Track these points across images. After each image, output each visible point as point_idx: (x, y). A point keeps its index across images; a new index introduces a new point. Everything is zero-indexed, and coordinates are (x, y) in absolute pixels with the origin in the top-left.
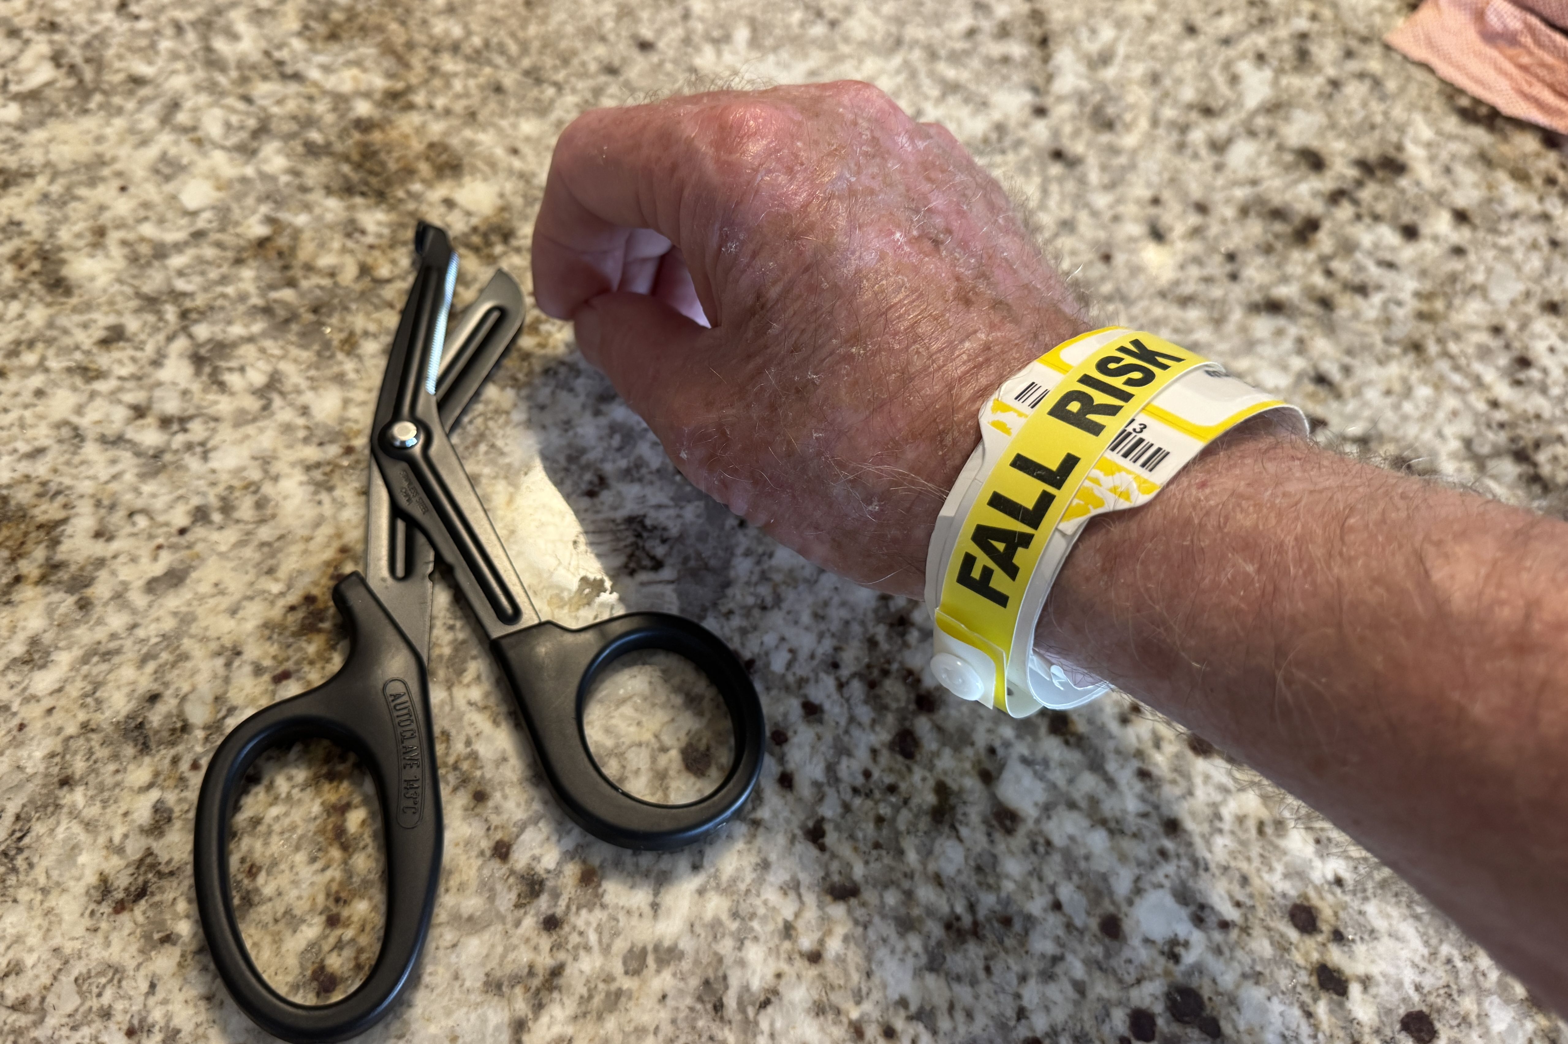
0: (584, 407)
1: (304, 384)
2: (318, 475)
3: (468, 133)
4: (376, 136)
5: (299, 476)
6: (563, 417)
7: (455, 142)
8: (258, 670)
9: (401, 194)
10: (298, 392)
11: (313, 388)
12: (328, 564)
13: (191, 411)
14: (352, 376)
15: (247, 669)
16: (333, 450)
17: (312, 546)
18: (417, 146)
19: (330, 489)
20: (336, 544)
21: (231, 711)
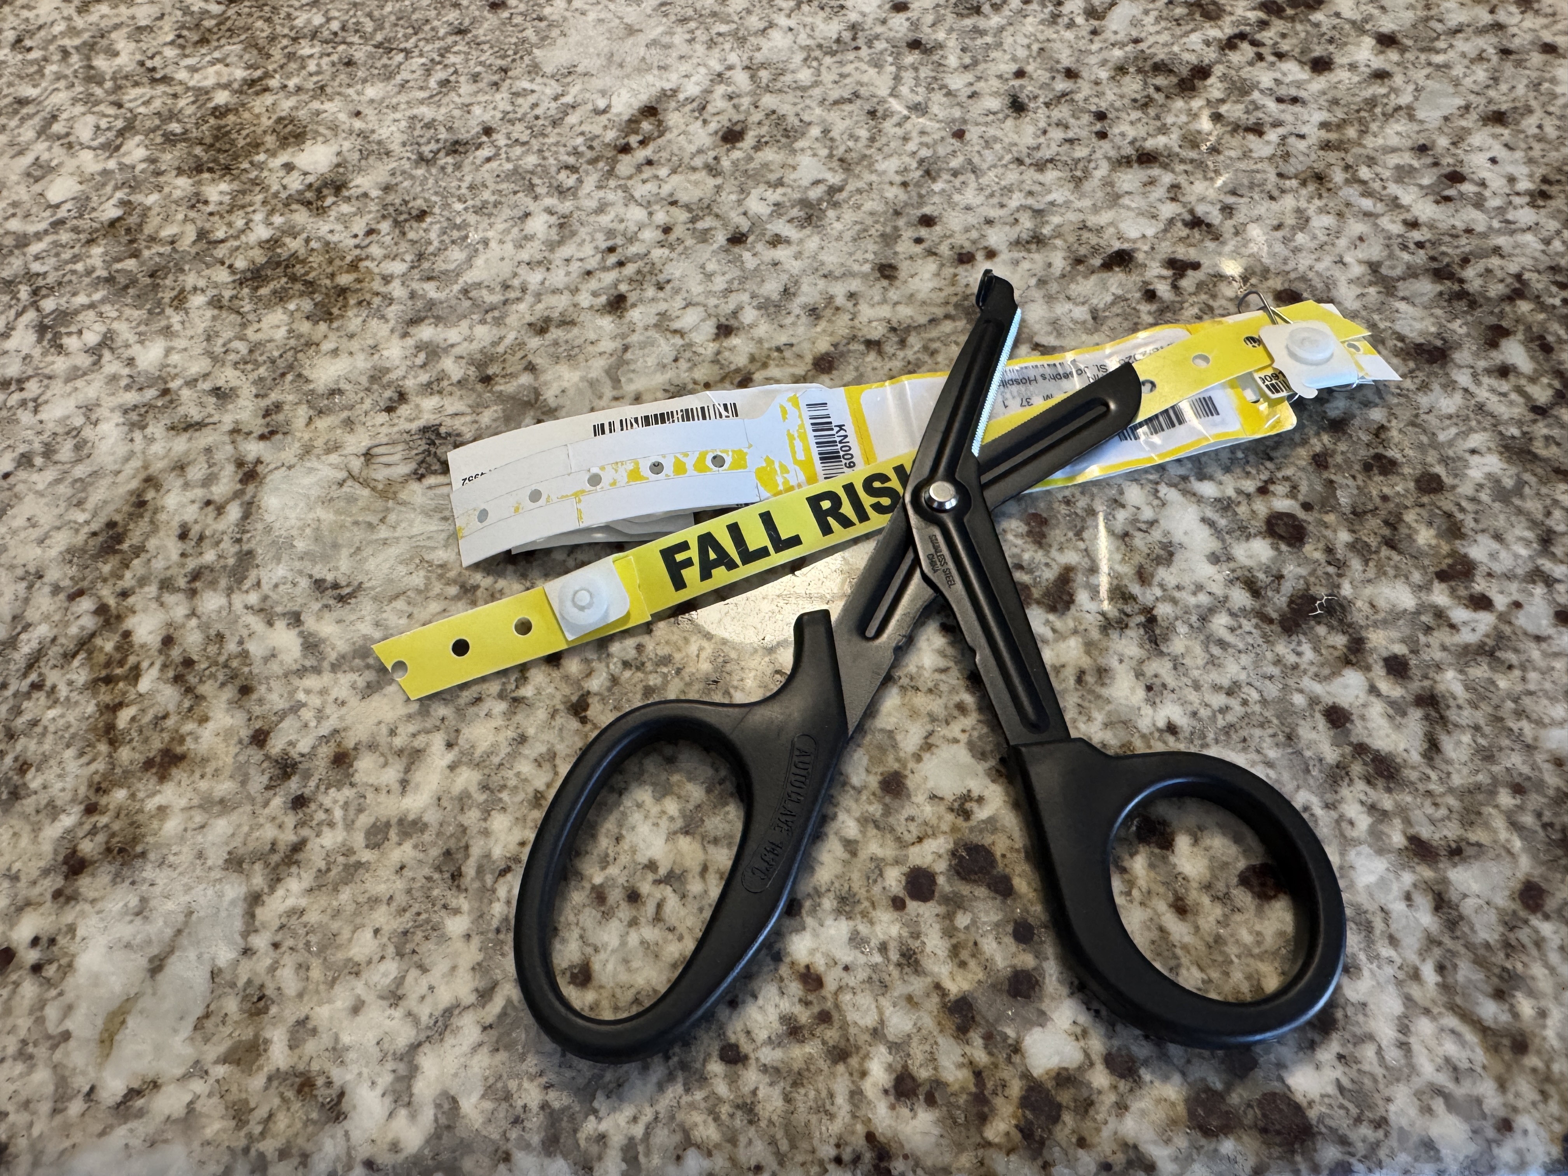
0: (392, 331)
1: (132, 338)
2: (134, 416)
3: (316, 105)
4: (231, 118)
5: (118, 418)
6: (371, 342)
7: (302, 114)
8: (56, 589)
9: (245, 165)
10: (127, 346)
11: (141, 342)
12: (131, 493)
13: (30, 372)
14: (177, 327)
15: (47, 589)
16: (150, 394)
17: (121, 478)
18: (266, 122)
19: (143, 428)
20: (143, 475)
21: (27, 627)
